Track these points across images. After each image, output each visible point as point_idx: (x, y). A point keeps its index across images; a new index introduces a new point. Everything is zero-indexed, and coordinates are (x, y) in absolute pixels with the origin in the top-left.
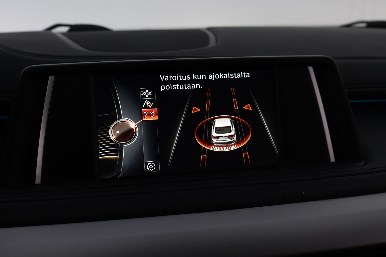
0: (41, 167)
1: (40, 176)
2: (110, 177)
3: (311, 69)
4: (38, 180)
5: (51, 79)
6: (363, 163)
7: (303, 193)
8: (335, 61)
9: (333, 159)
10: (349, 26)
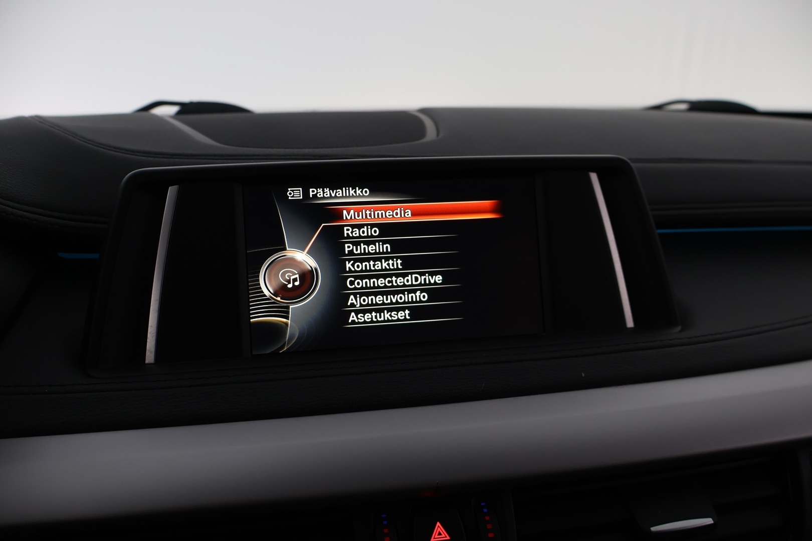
0: (155, 335)
1: (153, 350)
2: (268, 352)
3: (594, 177)
4: (150, 357)
5: (172, 192)
6: (679, 329)
7: (583, 375)
8: (633, 165)
9: (630, 323)
10: (659, 107)
